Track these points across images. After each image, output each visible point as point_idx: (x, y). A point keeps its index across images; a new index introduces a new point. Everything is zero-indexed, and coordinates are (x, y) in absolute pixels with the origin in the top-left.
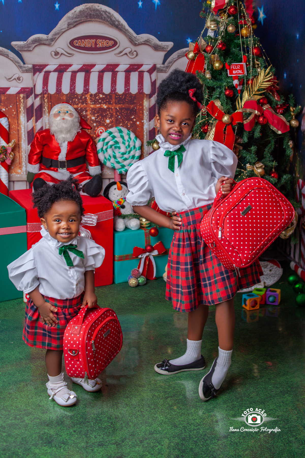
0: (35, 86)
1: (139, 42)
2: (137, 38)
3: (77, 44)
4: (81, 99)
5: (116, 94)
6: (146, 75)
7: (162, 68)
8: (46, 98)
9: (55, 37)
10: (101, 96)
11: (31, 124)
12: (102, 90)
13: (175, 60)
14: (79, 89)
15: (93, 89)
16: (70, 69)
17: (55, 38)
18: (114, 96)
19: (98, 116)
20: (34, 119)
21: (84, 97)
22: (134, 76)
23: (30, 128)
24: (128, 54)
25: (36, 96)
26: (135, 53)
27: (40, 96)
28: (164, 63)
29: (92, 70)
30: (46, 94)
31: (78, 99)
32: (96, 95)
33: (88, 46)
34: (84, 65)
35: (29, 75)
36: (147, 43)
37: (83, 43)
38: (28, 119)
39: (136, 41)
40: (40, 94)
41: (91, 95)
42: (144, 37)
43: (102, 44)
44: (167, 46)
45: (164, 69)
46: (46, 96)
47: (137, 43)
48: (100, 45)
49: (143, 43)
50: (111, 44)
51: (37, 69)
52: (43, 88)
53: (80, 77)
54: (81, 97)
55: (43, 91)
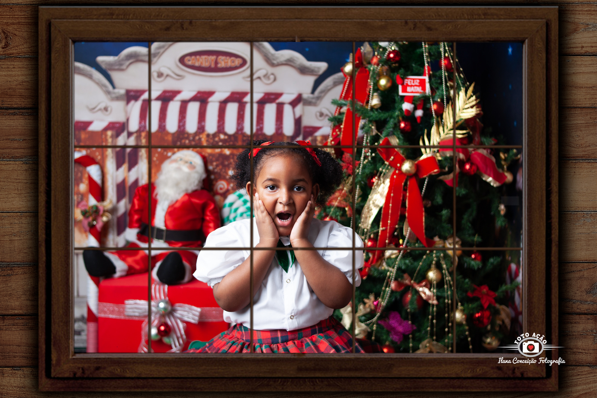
0: (128, 120)
1: (278, 61)
2: (276, 55)
3: (190, 61)
4: (194, 140)
5: (244, 135)
6: (287, 109)
7: (310, 100)
8: (144, 138)
9: (158, 51)
10: (222, 136)
11: (122, 173)
12: (223, 128)
13: (329, 88)
14: (191, 126)
15: (211, 126)
16: (179, 97)
17: (158, 53)
18: (240, 137)
19: (217, 166)
20: (125, 167)
21: (197, 138)
22: (270, 110)
23: (120, 179)
24: (263, 78)
25: (130, 134)
26: (272, 77)
27: (135, 135)
28: (313, 92)
29: (210, 99)
30: (143, 131)
31: (190, 141)
32: (215, 135)
33: (205, 64)
34: (199, 92)
35: (121, 104)
36: (289, 63)
37: (198, 60)
38: (119, 166)
39: (274, 60)
40: (136, 132)
41: (208, 135)
42: (286, 54)
43: (225, 63)
44: (319, 68)
45: (314, 101)
46: (143, 134)
47: (275, 62)
48: (222, 64)
49: (284, 62)
50: (238, 63)
51: (131, 96)
52: (140, 123)
53: (193, 109)
54: (194, 138)
55: (140, 128)
